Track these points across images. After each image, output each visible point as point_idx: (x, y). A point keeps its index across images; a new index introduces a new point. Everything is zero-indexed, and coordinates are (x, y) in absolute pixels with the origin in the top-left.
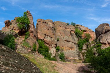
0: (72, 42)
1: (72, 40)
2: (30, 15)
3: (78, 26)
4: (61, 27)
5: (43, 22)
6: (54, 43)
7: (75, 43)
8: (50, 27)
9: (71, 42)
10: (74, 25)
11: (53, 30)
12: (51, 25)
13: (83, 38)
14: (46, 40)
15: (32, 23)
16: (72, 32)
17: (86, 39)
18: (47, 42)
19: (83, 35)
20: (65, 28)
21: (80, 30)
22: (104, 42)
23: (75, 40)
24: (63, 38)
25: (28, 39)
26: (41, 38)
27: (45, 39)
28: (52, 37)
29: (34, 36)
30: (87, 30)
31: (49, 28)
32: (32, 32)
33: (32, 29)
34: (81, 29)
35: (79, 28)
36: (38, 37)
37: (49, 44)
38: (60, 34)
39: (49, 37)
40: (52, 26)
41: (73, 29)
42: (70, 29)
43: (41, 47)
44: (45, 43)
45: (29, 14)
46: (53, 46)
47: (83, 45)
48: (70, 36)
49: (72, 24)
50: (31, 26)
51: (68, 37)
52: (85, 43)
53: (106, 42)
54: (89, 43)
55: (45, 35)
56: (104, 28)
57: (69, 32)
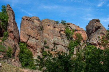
0: (62, 45)
1: (61, 43)
2: (10, 10)
3: (69, 24)
4: (49, 26)
5: (27, 20)
6: (40, 47)
7: (65, 46)
8: (36, 26)
9: (60, 45)
10: (64, 24)
11: (39, 30)
12: (37, 23)
13: (74, 39)
14: (30, 42)
15: (12, 20)
16: (62, 32)
17: (77, 40)
18: (31, 46)
19: (74, 36)
20: (54, 27)
21: (71, 30)
22: (94, 43)
23: (65, 42)
24: (51, 40)
25: (6, 41)
26: (24, 40)
27: (28, 42)
28: (37, 39)
29: (15, 37)
30: (78, 29)
31: (34, 27)
32: (11, 32)
33: (11, 28)
34: (71, 28)
35: (70, 27)
36: (20, 39)
37: (33, 48)
38: (48, 34)
39: (34, 39)
40: (38, 25)
41: (63, 29)
42: (59, 29)
43: (22, 52)
44: (29, 46)
45: (8, 9)
46: (39, 50)
47: (73, 49)
48: (59, 38)
49: (62, 22)
50: (10, 23)
51: (57, 39)
52: (76, 45)
53: (96, 43)
54: (80, 45)
55: (30, 36)
56: (94, 25)
57: (59, 32)
